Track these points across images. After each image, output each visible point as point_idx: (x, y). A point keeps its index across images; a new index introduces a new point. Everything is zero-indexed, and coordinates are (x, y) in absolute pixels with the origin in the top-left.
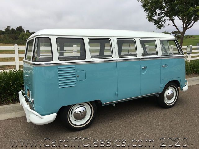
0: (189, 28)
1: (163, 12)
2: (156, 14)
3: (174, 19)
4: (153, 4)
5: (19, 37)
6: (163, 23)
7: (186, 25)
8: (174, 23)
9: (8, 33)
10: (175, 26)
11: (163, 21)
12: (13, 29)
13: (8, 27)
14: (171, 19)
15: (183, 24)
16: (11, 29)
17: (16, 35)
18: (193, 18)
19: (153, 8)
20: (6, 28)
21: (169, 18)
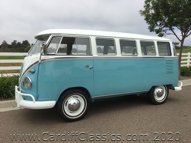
0: (187, 36)
1: (164, 23)
2: (157, 25)
3: (174, 29)
4: (154, 18)
5: (25, 50)
6: (164, 32)
7: (185, 34)
8: (174, 33)
9: (15, 47)
10: (175, 34)
11: (164, 31)
12: (19, 43)
13: (15, 41)
14: (171, 29)
15: (182, 33)
16: (17, 43)
17: (22, 48)
18: (190, 27)
19: (154, 20)
20: (13, 42)
21: (169, 28)
